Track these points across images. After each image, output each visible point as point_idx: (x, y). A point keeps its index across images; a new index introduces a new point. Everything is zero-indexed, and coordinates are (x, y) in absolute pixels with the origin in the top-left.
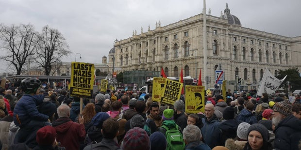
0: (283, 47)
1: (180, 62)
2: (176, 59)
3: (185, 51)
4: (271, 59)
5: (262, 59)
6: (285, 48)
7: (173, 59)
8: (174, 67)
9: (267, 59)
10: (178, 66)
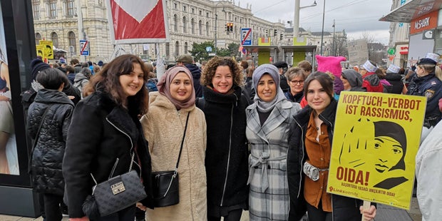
0: (204, 13)
1: (60, 26)
2: (52, 20)
3: (68, 9)
4: (189, 28)
5: (178, 28)
6: (205, 15)
7: (47, 19)
8: (50, 32)
9: (185, 27)
10: (57, 31)
